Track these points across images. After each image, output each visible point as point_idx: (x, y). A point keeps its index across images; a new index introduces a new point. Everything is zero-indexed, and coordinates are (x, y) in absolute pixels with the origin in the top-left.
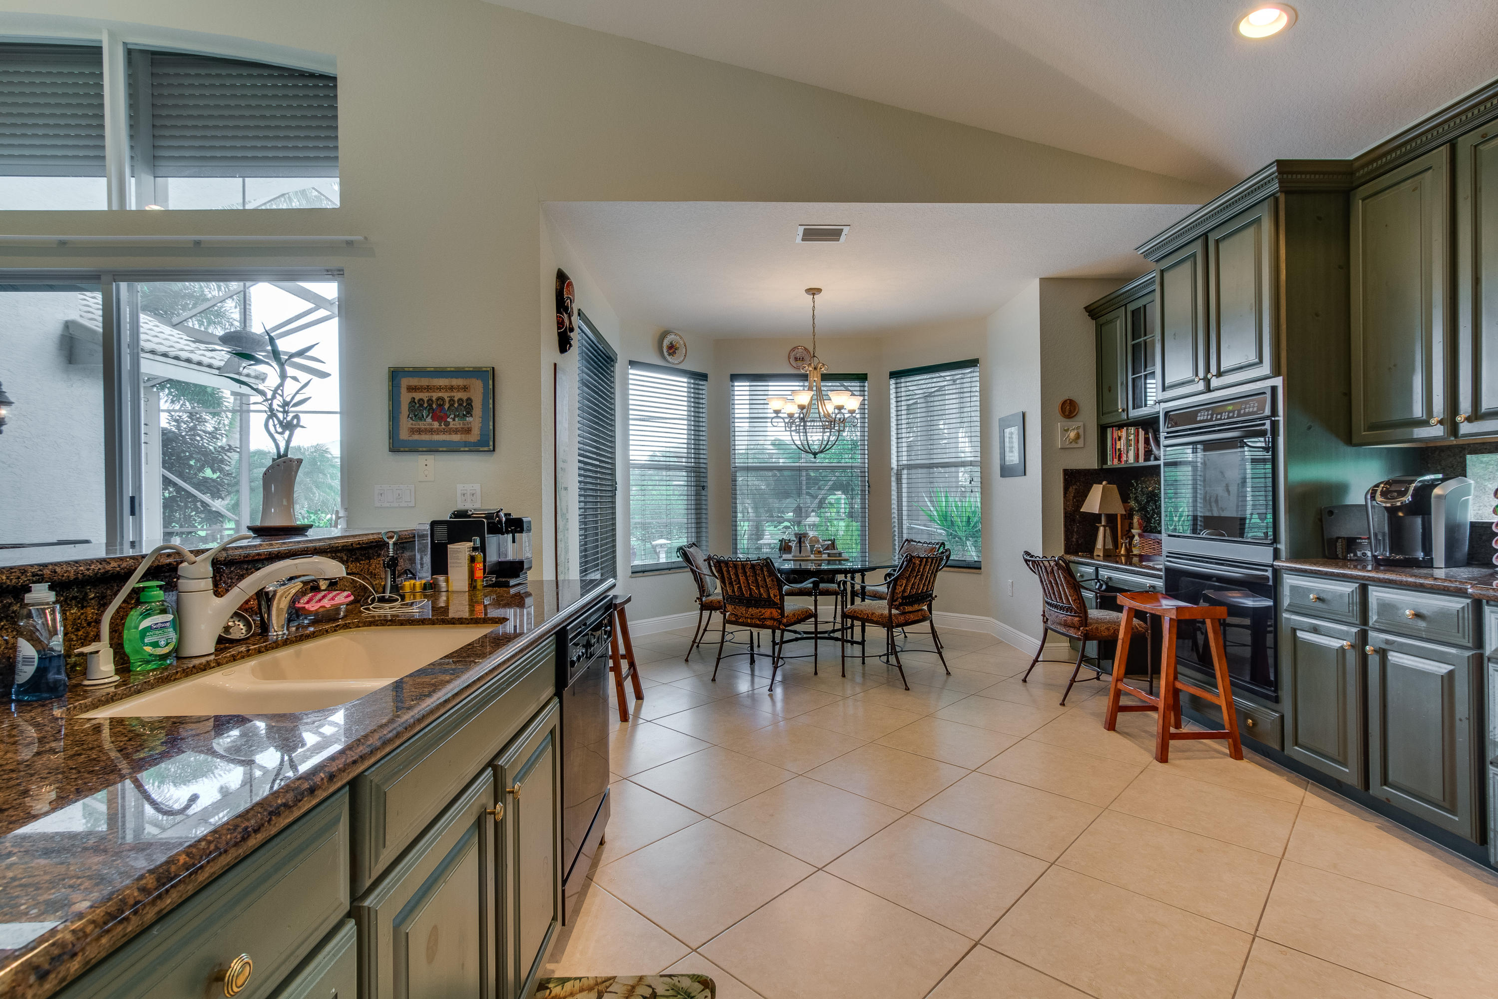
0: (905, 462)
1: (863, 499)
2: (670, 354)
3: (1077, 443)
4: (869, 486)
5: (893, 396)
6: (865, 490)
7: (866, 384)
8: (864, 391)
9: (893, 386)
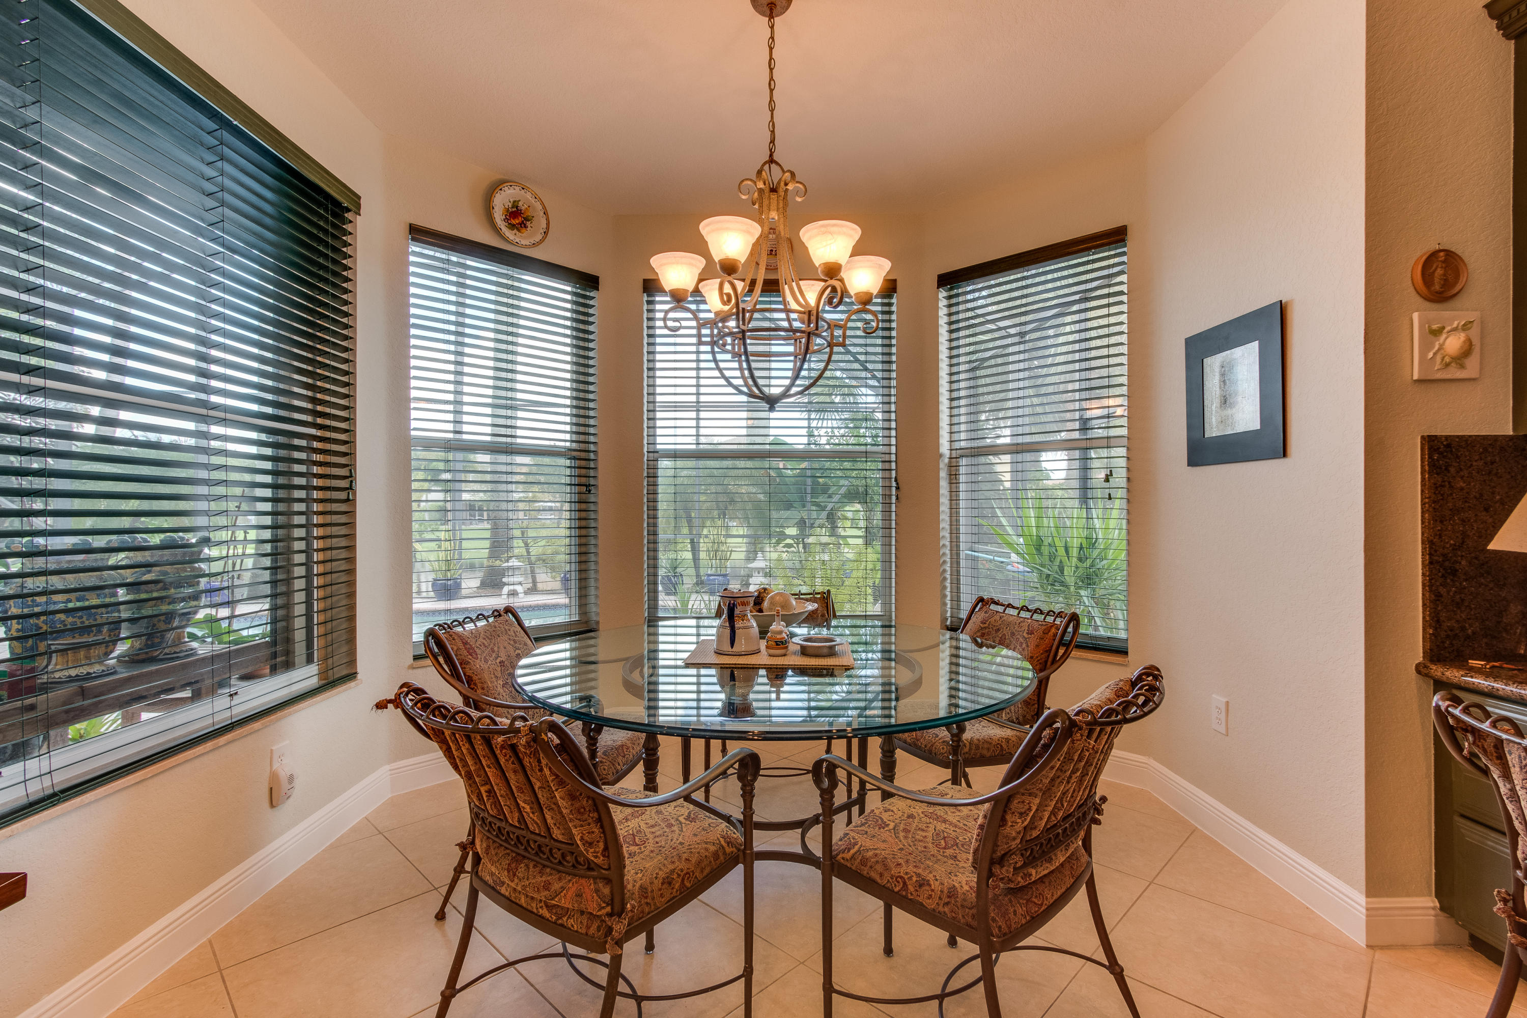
0: (963, 444)
1: (887, 512)
2: (512, 227)
3: (1462, 366)
4: (898, 488)
5: (943, 320)
6: (890, 495)
7: (894, 300)
8: (890, 313)
9: (943, 303)
